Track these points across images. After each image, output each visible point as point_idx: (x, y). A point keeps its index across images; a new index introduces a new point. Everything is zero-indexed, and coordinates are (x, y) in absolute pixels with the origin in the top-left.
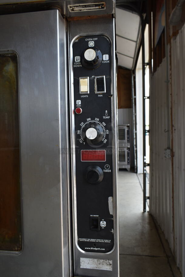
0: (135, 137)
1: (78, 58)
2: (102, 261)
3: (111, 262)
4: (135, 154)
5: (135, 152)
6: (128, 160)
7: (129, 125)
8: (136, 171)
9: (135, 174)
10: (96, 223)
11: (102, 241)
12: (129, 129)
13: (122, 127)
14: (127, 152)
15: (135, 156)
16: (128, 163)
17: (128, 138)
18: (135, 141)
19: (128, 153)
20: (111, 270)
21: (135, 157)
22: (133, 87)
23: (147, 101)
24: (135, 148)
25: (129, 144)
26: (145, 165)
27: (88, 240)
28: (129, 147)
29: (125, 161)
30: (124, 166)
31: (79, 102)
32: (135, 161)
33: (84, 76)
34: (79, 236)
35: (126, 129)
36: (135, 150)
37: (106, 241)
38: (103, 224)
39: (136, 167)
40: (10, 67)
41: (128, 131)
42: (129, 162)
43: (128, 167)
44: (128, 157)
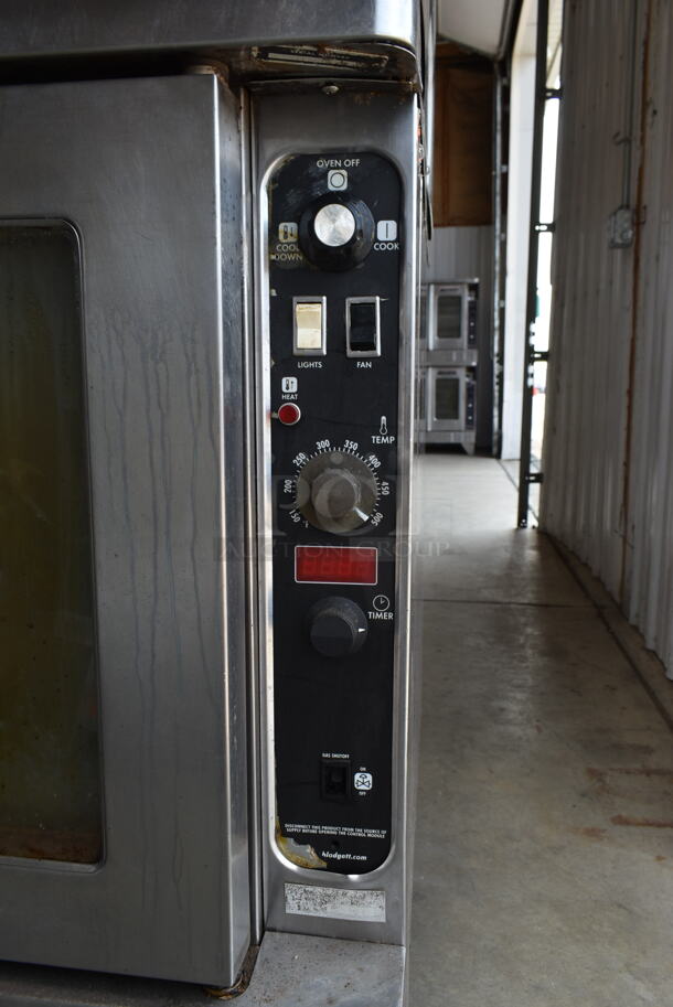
0: (497, 323)
4: (496, 388)
5: (496, 380)
6: (469, 412)
7: (476, 280)
8: (495, 450)
9: (493, 462)
12: (477, 296)
13: (450, 290)
14: (468, 384)
15: (496, 394)
16: (468, 422)
17: (472, 331)
18: (496, 338)
19: (470, 389)
21: (496, 401)
22: (499, 127)
24: (496, 366)
25: (475, 353)
26: (530, 356)
28: (474, 364)
29: (456, 416)
30: (452, 434)
32: (496, 413)
35: (467, 299)
36: (496, 372)
39: (495, 438)
41: (473, 307)
42: (472, 421)
43: (468, 439)
44: (467, 403)
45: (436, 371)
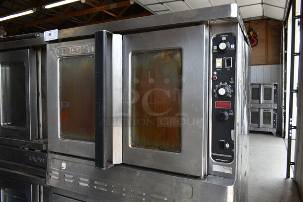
0: (283, 97)
1: (215, 47)
2: (226, 167)
3: (231, 168)
4: (283, 116)
5: (283, 114)
6: (274, 122)
7: (277, 83)
8: (283, 136)
9: (282, 139)
10: (223, 145)
11: (227, 156)
12: (277, 87)
13: (268, 86)
14: (274, 114)
15: (283, 118)
16: (274, 125)
17: (275, 98)
18: (283, 101)
19: (274, 116)
20: (231, 173)
21: (283, 120)
23: (297, 58)
24: (283, 110)
25: (276, 105)
26: (291, 127)
27: (218, 155)
28: (276, 108)
29: (270, 124)
30: (268, 129)
31: (215, 73)
32: (283, 124)
33: (219, 57)
34: (212, 152)
35: (273, 88)
36: (283, 112)
37: (229, 156)
38: (227, 146)
39: (283, 132)
40: (178, 55)
41: (275, 91)
42: (275, 125)
43: (274, 131)
44: (274, 119)
45: (263, 110)
